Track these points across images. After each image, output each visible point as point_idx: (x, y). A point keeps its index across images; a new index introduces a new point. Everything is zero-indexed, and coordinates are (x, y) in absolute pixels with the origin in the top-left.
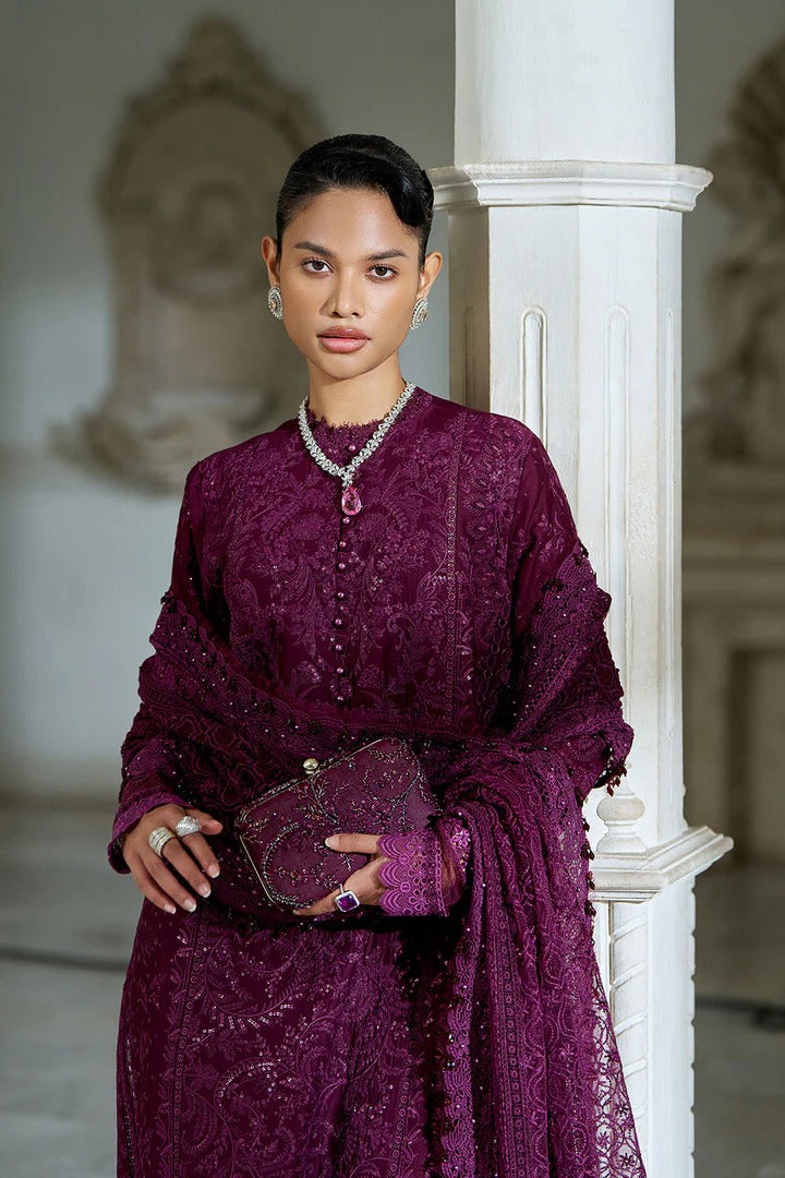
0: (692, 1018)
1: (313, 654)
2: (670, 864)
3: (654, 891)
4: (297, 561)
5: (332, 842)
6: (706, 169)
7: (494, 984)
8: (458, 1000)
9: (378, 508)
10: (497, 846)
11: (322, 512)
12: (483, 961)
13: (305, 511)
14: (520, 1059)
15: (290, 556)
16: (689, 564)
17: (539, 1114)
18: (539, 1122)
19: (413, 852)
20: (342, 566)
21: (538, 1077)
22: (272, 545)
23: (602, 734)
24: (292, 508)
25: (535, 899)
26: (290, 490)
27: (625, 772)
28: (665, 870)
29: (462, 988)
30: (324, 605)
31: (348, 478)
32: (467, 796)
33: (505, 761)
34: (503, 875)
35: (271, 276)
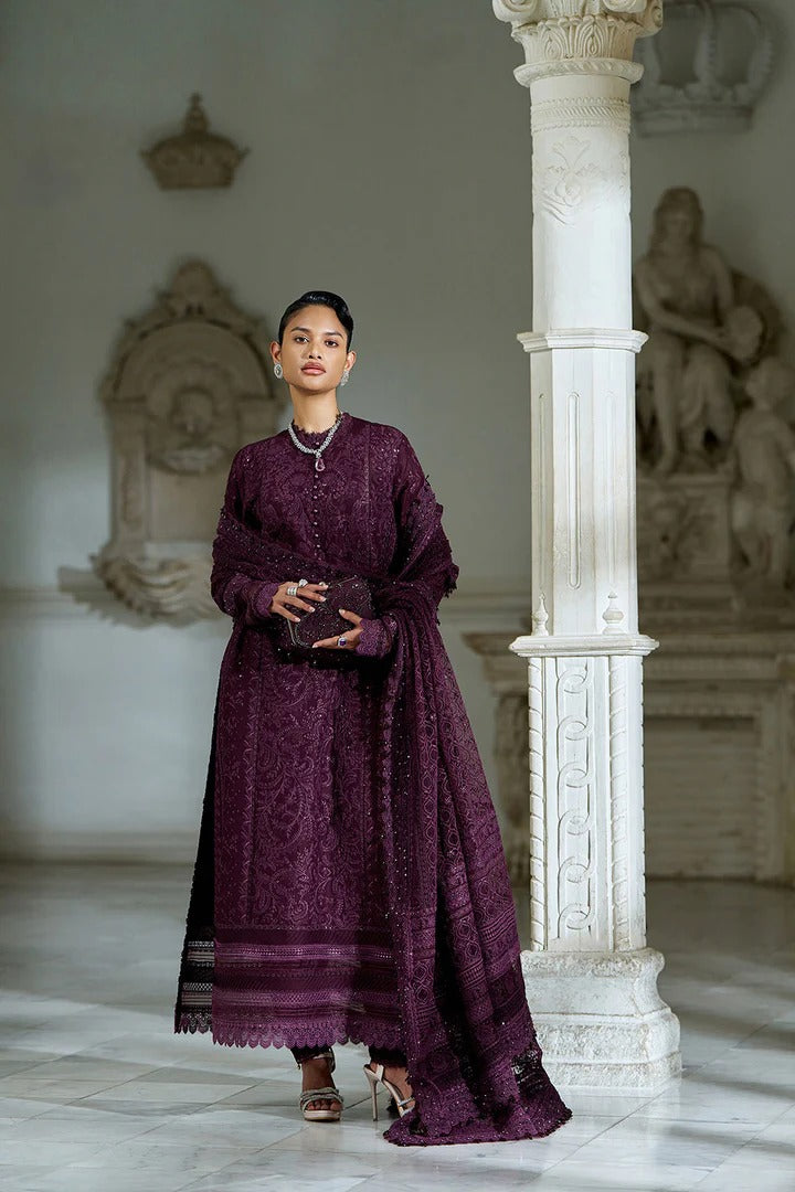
1: (305, 539)
4: (294, 496)
6: (646, 333)
9: (332, 470)
11: (304, 472)
13: (296, 472)
15: (290, 493)
19: (375, 629)
20: (316, 497)
22: (281, 488)
24: (290, 471)
26: (288, 463)
30: (309, 516)
31: (318, 456)
35: (275, 359)
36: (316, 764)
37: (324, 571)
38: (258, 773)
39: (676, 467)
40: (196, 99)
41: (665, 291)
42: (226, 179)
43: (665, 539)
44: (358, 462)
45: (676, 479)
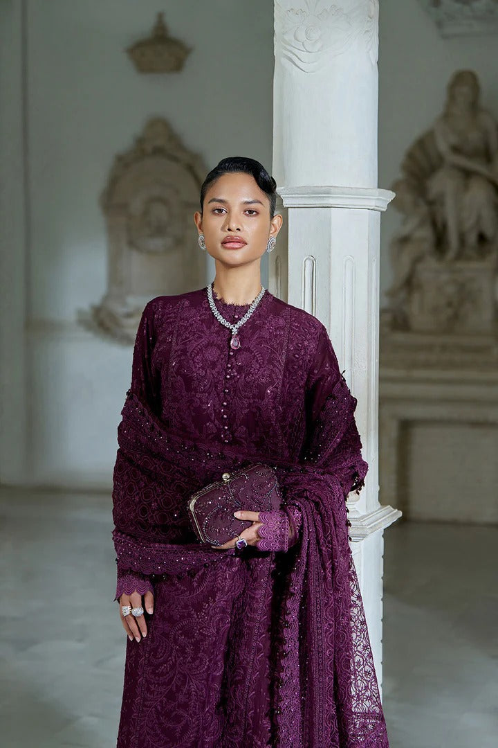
0: (381, 597)
1: (212, 418)
2: (372, 523)
3: (364, 536)
4: (206, 372)
5: (238, 515)
6: (393, 191)
7: (311, 588)
8: (293, 594)
9: (248, 350)
10: (314, 521)
11: (218, 346)
12: (306, 575)
13: (210, 344)
14: (322, 623)
15: (203, 368)
16: (382, 380)
17: (330, 651)
18: (330, 655)
19: (275, 520)
20: (228, 377)
21: (330, 633)
22: (193, 360)
23: (353, 467)
24: (204, 341)
25: (332, 547)
26: (203, 332)
27: (364, 485)
28: (369, 526)
29: (294, 589)
30: (218, 395)
31: (235, 331)
32: (300, 495)
33: (315, 480)
34: (317, 536)
35: (199, 230)
36: (210, 661)
37: (230, 461)
38: (150, 664)
39: (459, 256)
40: (161, 16)
41: (454, 140)
42: (178, 66)
43: (450, 304)
44: (275, 346)
45: (460, 265)
